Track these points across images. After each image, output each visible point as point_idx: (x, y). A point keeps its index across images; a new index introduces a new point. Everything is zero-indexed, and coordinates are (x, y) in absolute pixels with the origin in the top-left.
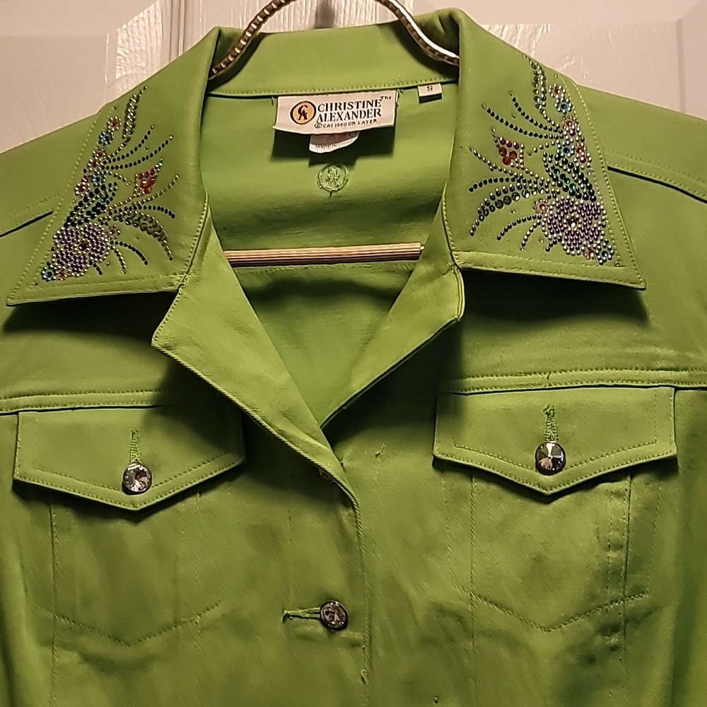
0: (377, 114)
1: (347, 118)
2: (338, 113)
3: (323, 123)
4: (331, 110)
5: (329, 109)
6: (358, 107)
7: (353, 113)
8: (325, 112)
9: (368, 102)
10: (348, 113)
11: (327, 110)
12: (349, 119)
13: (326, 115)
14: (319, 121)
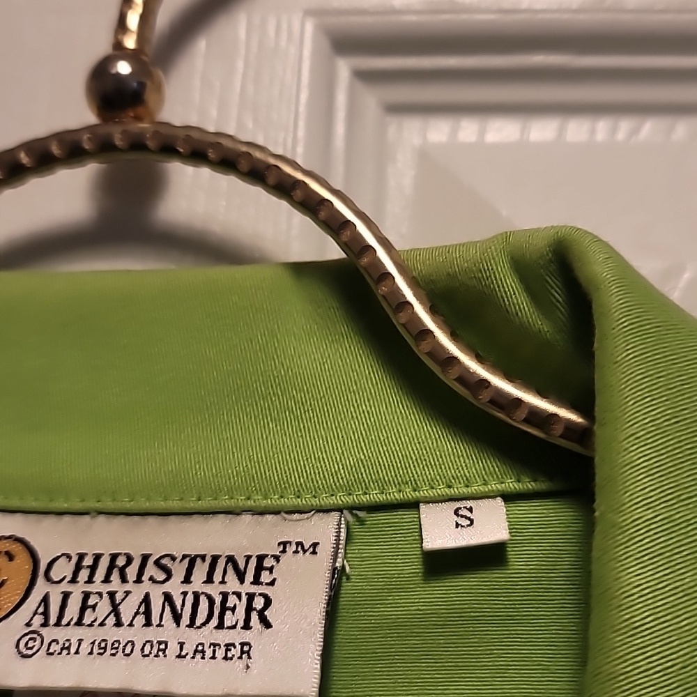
0: (254, 617)
1: (141, 619)
2: (112, 595)
3: (49, 633)
4: (90, 580)
5: (84, 575)
6: (187, 580)
7: (168, 598)
8: (65, 587)
9: (231, 559)
10: (146, 600)
11: (74, 580)
12: (148, 623)
13: (66, 596)
14: (38, 620)
